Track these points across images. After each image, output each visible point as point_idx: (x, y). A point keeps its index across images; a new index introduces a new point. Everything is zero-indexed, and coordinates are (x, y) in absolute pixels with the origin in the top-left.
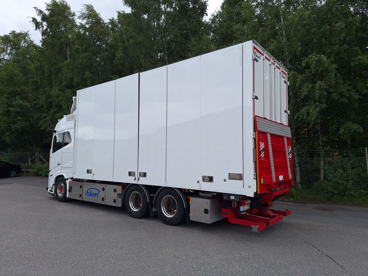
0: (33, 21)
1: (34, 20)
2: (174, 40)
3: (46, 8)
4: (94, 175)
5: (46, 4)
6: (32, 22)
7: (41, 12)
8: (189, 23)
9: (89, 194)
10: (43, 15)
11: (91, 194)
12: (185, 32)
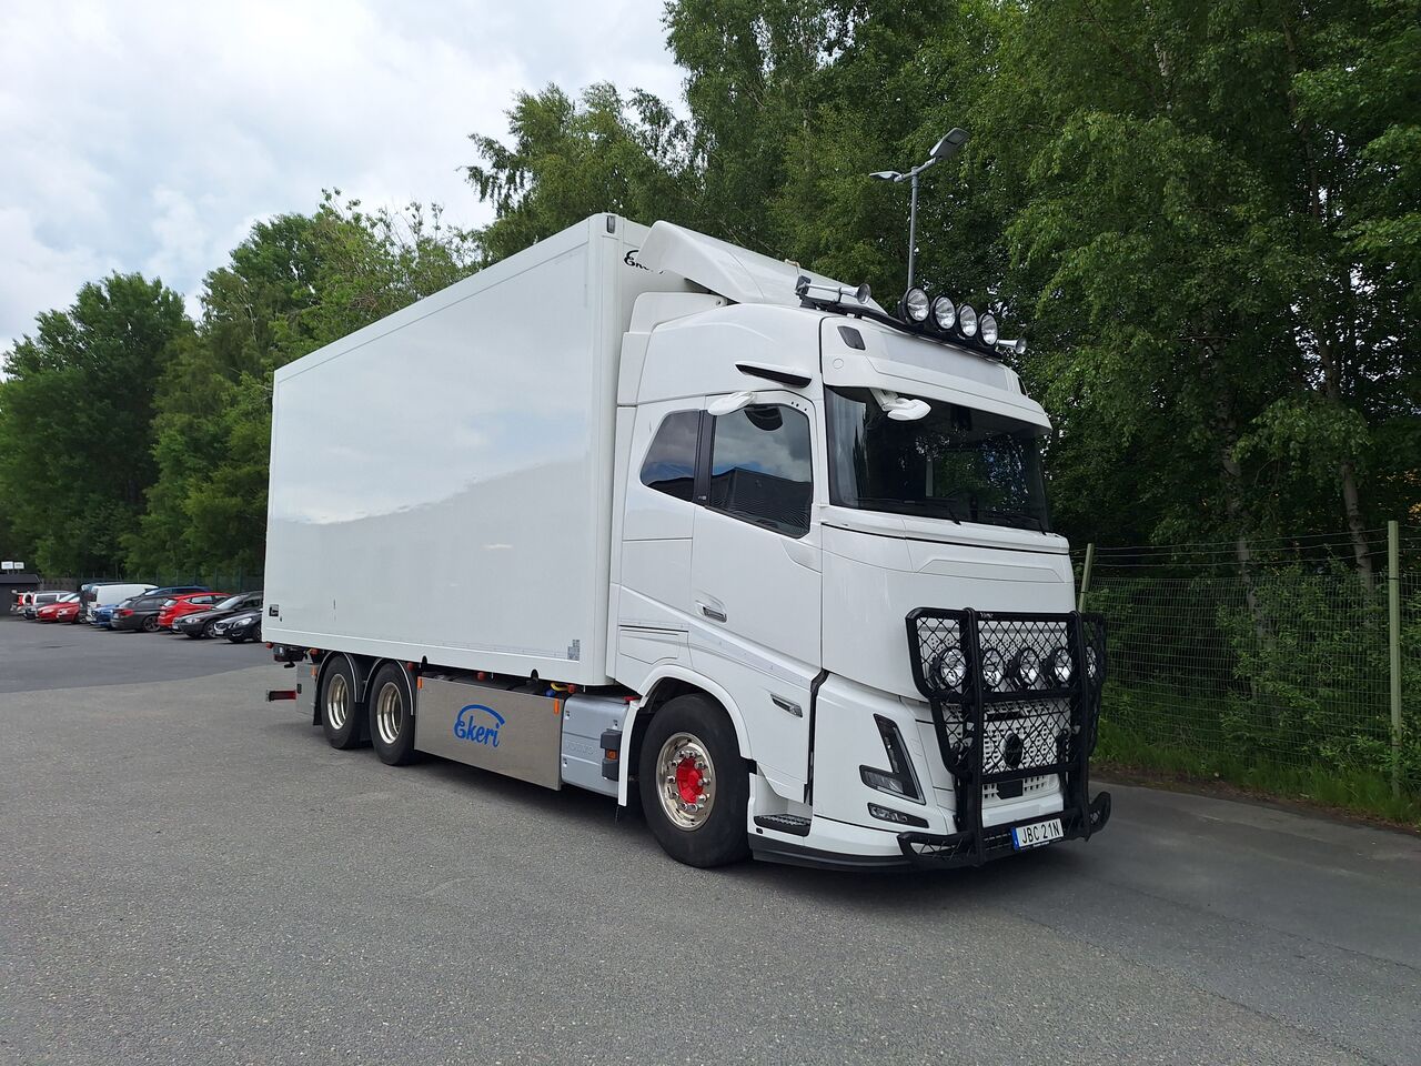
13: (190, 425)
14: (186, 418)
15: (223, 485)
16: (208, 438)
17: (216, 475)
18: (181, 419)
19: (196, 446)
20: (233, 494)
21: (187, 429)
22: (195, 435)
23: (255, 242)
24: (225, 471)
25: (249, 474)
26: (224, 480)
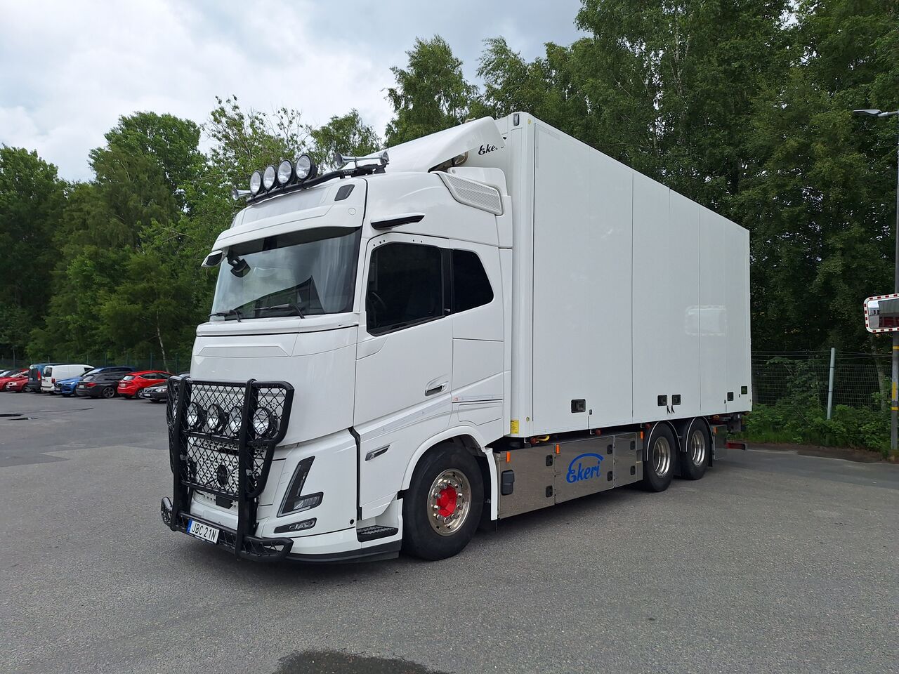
0: (390, 95)
1: (392, 91)
2: (709, 90)
3: (408, 64)
4: (591, 414)
5: (409, 53)
6: (388, 98)
7: (402, 74)
8: (745, 41)
9: (574, 476)
10: (407, 80)
11: (580, 474)
12: (735, 65)
13: (96, 253)
14: (93, 248)
15: (126, 296)
16: (111, 262)
17: (120, 289)
18: (89, 249)
19: (101, 268)
20: (133, 303)
21: (92, 257)
22: (101, 260)
23: (121, 129)
24: (125, 286)
25: (144, 289)
26: (125, 292)
